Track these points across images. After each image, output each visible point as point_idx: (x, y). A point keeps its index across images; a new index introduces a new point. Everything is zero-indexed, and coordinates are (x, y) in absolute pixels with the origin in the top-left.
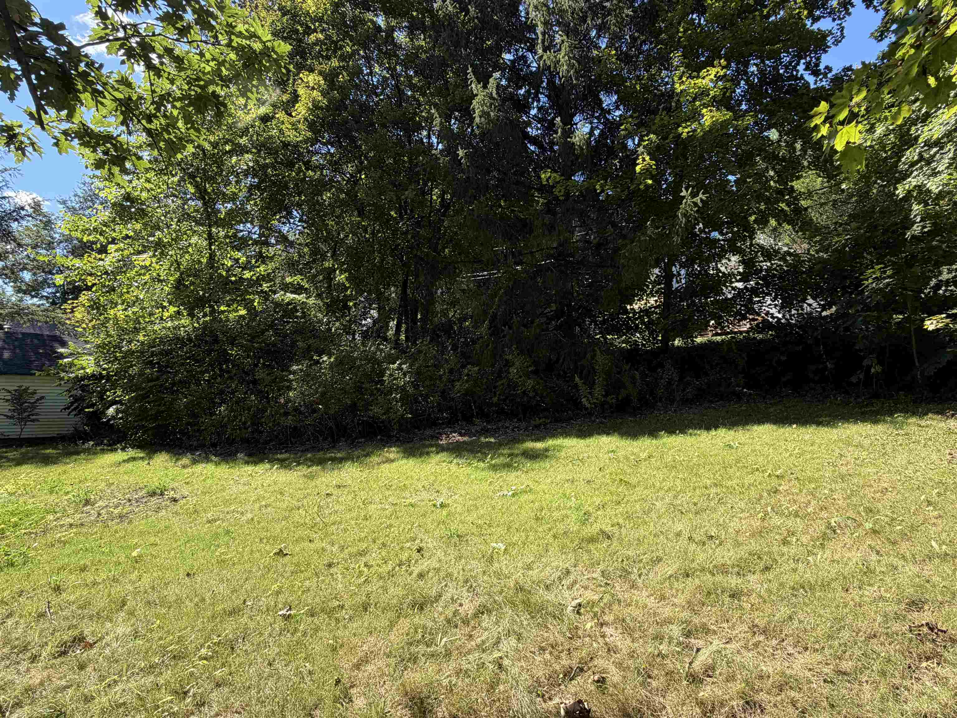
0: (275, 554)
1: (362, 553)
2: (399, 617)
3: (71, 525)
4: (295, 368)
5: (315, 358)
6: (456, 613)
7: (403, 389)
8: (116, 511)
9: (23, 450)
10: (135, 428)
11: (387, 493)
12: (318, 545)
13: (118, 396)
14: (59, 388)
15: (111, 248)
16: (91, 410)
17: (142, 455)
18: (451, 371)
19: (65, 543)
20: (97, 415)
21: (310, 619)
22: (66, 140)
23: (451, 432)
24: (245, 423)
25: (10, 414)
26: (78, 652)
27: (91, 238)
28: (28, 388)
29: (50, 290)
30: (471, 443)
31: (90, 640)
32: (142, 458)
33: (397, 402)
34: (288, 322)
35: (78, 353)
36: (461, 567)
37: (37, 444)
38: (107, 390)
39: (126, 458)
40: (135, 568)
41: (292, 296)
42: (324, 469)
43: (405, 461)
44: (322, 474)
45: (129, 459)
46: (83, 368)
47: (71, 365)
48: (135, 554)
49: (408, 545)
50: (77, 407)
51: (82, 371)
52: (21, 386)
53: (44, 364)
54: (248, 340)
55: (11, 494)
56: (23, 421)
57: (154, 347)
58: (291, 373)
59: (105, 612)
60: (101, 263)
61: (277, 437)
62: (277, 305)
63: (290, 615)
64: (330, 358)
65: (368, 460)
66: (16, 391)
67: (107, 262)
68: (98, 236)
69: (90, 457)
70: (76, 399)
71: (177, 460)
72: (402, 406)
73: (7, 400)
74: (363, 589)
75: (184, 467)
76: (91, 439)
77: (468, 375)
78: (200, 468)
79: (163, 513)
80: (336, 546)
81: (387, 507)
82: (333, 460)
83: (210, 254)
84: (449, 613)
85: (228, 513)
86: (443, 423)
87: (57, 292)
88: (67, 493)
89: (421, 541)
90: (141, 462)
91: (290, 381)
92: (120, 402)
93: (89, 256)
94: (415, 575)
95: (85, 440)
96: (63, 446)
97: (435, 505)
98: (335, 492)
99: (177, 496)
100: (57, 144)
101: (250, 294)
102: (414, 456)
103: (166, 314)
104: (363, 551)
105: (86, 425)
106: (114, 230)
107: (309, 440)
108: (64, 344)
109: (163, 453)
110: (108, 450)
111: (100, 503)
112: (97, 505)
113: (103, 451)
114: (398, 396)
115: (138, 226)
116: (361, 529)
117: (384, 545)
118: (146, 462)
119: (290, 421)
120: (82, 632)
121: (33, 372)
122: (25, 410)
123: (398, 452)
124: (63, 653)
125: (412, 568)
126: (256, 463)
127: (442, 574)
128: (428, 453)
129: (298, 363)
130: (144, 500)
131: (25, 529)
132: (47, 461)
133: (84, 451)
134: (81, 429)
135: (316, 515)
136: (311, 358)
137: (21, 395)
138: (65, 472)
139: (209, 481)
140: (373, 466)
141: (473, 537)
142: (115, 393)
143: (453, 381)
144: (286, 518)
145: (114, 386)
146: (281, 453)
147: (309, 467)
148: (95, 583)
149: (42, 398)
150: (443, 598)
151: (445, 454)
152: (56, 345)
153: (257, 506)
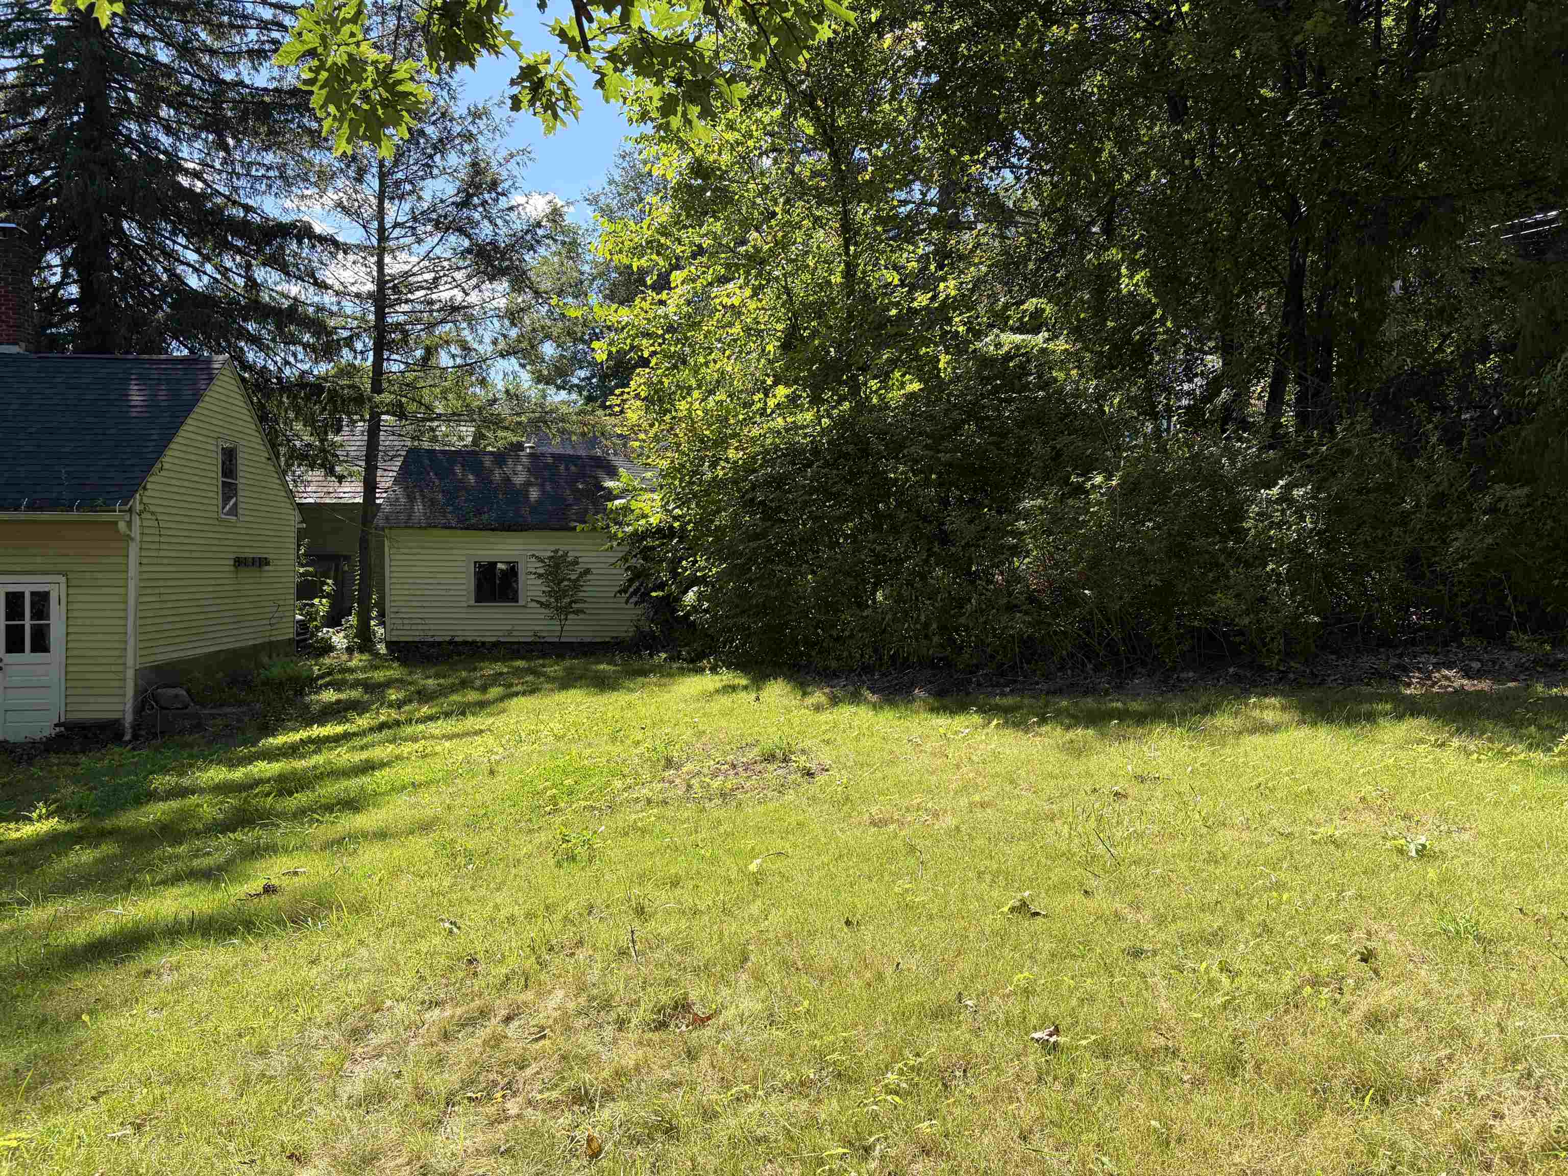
0: (1012, 910)
1: (1215, 939)
2: (1322, 1107)
3: (649, 801)
4: (1027, 504)
5: (1073, 479)
6: (1484, 1132)
7: (1296, 550)
8: (716, 784)
9: (567, 663)
10: (730, 630)
11: (1265, 807)
12: (1102, 902)
13: (700, 569)
14: (611, 554)
15: (677, 277)
16: (661, 594)
17: (744, 682)
18: (1439, 501)
19: (643, 831)
20: (671, 602)
21: (1101, 1064)
22: (616, 70)
23: (1438, 666)
24: (926, 625)
25: (543, 600)
26: (684, 1028)
27: (643, 262)
28: (566, 554)
29: (582, 373)
30: (1502, 698)
31: (698, 1009)
32: (746, 688)
33: (1279, 583)
34: (1009, 401)
35: (635, 489)
36: (1493, 1019)
37: (585, 654)
38: (681, 559)
39: (719, 685)
40: (756, 896)
41: (1018, 338)
42: (1103, 735)
43: (1304, 732)
44: (1098, 745)
45: (724, 687)
46: (645, 516)
47: (627, 510)
48: (753, 867)
49: (1332, 939)
50: (638, 589)
51: (643, 522)
52: (556, 551)
53: (586, 511)
54: (926, 447)
55: (558, 738)
56: (564, 611)
57: (755, 471)
58: (1019, 516)
59: (719, 968)
60: (661, 311)
61: (992, 657)
62: (985, 361)
63: (1056, 1045)
64: (1109, 478)
65: (1208, 721)
66: (550, 558)
67: (672, 309)
68: (654, 257)
69: (663, 680)
70: (638, 575)
71: (805, 694)
72: (1293, 595)
73: (540, 576)
74: (1220, 1022)
75: (818, 708)
76: (664, 648)
77: (1492, 510)
78: (846, 713)
79: (790, 796)
80: (1148, 913)
81: (1266, 839)
82: (1123, 716)
83: (847, 264)
84: (1464, 1127)
85: (908, 810)
86: (1413, 642)
87: (593, 376)
88: (637, 743)
89: (1369, 933)
90: (743, 694)
91: (1019, 534)
92: (702, 581)
93: (644, 299)
94: (1357, 1014)
95: (654, 649)
96: (622, 658)
97: (1401, 851)
98: (1134, 790)
99: (814, 767)
100: (600, 84)
101: (927, 343)
102: (1330, 721)
103: (772, 403)
104: (1214, 935)
105: (652, 621)
106: (679, 241)
107: (1062, 668)
108: (613, 473)
109: (780, 680)
110: (689, 670)
111: (688, 767)
112: (684, 769)
113: (682, 672)
114: (1283, 569)
115: (718, 227)
116: (1207, 884)
117: (1267, 929)
118: (754, 696)
119: (1019, 624)
120: (686, 994)
121: (573, 524)
122: (564, 593)
123: (1284, 708)
124: (662, 1025)
125: (1347, 997)
126: (953, 713)
127: (1439, 1026)
128: (1371, 717)
129: (1036, 492)
130: (758, 767)
131: (585, 799)
132: (603, 684)
133: (652, 670)
134: (647, 629)
135: (1094, 839)
136: (1066, 481)
137: (557, 566)
138: (630, 705)
139: (866, 743)
140: (1223, 737)
141: (1524, 948)
142: (696, 562)
143: (1444, 528)
144: (1027, 836)
145: (692, 550)
146: (1003, 694)
147: (1068, 728)
148: (696, 912)
149: (587, 571)
150: (1445, 1088)
151: (1422, 721)
152: (601, 474)
153: (964, 802)
